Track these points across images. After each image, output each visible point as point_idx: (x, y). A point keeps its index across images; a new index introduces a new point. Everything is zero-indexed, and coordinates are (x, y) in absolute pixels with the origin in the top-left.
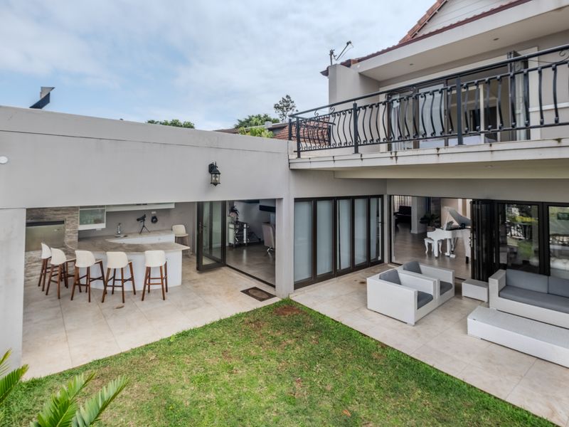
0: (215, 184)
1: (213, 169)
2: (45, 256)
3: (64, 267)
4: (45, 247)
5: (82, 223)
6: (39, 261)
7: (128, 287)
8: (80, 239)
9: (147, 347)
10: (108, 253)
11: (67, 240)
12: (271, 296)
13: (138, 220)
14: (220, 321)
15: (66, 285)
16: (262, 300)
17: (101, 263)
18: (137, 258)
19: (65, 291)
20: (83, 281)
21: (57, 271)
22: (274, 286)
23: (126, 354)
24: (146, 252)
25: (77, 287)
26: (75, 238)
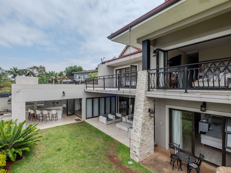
0: (64, 96)
1: (64, 93)
2: (29, 112)
3: (34, 114)
4: (29, 110)
5: (38, 104)
6: (28, 113)
7: (48, 119)
8: (38, 108)
9: (49, 128)
10: (43, 111)
11: (35, 108)
12: (80, 120)
13: (53, 103)
14: (66, 125)
15: (34, 119)
16: (78, 121)
17: (42, 113)
18: (50, 112)
19: (34, 120)
20: (38, 117)
21: (32, 115)
22: (81, 118)
23: (45, 129)
24: (52, 111)
25: (37, 119)
26: (36, 108)
